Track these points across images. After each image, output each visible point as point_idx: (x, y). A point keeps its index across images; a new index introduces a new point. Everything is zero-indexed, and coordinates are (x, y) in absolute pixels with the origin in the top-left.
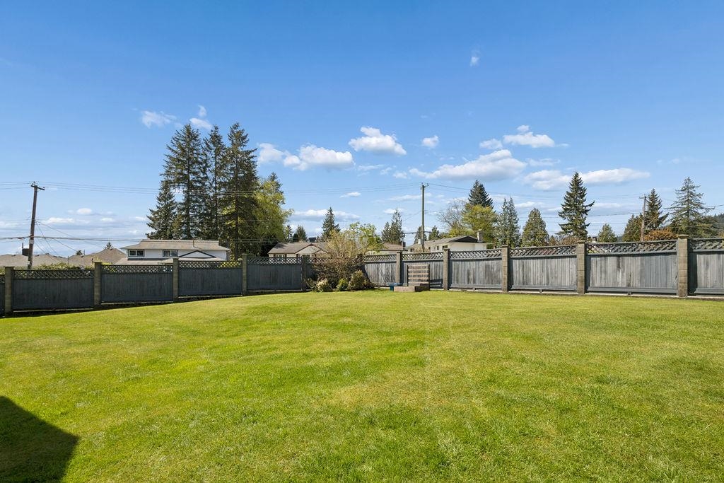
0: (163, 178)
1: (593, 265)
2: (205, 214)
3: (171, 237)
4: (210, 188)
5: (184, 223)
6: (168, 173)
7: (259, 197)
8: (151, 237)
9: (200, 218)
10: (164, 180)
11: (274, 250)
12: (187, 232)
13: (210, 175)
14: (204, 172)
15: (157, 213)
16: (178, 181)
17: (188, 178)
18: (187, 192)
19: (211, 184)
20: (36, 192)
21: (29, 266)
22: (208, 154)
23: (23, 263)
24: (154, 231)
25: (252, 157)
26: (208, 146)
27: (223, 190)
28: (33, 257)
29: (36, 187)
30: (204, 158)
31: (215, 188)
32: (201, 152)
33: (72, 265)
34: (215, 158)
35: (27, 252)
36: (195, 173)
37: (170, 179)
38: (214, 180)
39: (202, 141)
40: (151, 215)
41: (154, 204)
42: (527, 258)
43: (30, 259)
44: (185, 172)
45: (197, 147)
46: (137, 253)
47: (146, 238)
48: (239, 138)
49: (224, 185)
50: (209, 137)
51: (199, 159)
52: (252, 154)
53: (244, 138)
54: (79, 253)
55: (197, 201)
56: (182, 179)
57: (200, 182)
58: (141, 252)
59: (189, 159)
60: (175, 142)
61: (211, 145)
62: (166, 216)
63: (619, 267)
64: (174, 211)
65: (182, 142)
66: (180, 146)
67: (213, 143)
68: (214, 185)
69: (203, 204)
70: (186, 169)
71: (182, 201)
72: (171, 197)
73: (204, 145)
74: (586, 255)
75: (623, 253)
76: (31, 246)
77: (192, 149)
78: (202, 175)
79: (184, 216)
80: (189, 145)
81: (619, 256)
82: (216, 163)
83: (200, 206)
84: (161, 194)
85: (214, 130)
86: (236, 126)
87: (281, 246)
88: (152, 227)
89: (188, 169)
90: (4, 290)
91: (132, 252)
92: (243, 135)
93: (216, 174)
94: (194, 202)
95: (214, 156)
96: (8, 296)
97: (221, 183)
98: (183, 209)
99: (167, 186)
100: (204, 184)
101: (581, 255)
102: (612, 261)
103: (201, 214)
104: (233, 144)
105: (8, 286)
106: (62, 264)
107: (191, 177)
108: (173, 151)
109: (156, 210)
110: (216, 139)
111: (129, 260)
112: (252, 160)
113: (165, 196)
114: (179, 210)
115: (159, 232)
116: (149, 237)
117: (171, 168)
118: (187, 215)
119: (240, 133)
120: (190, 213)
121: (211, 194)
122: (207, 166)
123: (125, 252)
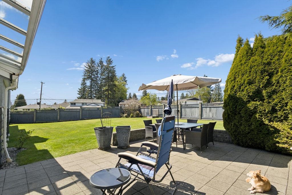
0: (83, 77)
1: (203, 110)
2: (97, 90)
3: (85, 98)
4: (99, 80)
5: (90, 93)
6: (85, 75)
7: (117, 83)
8: (79, 98)
9: (95, 91)
10: (83, 78)
11: (121, 103)
12: (91, 96)
13: (99, 76)
14: (97, 75)
15: (81, 89)
16: (88, 78)
17: (92, 77)
18: (91, 82)
19: (99, 79)
20: (42, 84)
21: (40, 108)
22: (99, 68)
23: (38, 107)
24: (79, 96)
25: (114, 68)
26: (99, 65)
27: (103, 81)
28: (41, 105)
29: (42, 83)
30: (97, 69)
31: (101, 80)
32: (96, 67)
33: (53, 108)
34: (101, 69)
35: (39, 104)
36: (94, 75)
37: (86, 77)
38: (101, 77)
39: (96, 63)
40: (79, 90)
41: (80, 87)
42: (186, 108)
43: (40, 106)
44: (91, 75)
45: (95, 66)
46: (73, 104)
47: (77, 98)
48: (109, 61)
49: (104, 79)
50: (99, 62)
51: (95, 70)
52: (114, 67)
53: (111, 62)
54: (55, 104)
55: (94, 85)
56: (89, 77)
57: (95, 78)
58: (75, 104)
59: (92, 70)
60: (87, 64)
61: (100, 65)
62: (84, 91)
63: (210, 111)
64: (87, 89)
65: (89, 64)
66: (89, 66)
67: (100, 64)
68: (100, 79)
69: (96, 86)
70: (91, 74)
71: (89, 85)
72: (85, 84)
73: (97, 65)
74: (201, 107)
75: (211, 106)
76: (40, 102)
77: (93, 67)
78: (96, 76)
79: (89, 91)
80: (92, 65)
81: (210, 107)
82: (101, 71)
83: (95, 87)
84: (82, 83)
85: (101, 59)
86: (109, 57)
87: (123, 102)
88: (79, 95)
89: (92, 74)
90: (34, 116)
91: (72, 104)
92: (111, 60)
93: (101, 75)
94: (93, 85)
95: (100, 69)
96: (35, 117)
97: (103, 78)
98: (90, 88)
99: (84, 80)
100: (97, 79)
101: (200, 107)
102: (208, 109)
103: (96, 90)
104: (107, 64)
105: (35, 115)
106: (49, 108)
107: (93, 76)
108: (86, 67)
109: (80, 88)
110: (101, 62)
111: (71, 106)
112: (114, 69)
113: (84, 84)
114: (88, 88)
115: (81, 96)
116: (78, 98)
117: (86, 73)
118: (91, 90)
119: (110, 60)
120: (92, 89)
121: (100, 83)
122: (98, 72)
123: (70, 103)
